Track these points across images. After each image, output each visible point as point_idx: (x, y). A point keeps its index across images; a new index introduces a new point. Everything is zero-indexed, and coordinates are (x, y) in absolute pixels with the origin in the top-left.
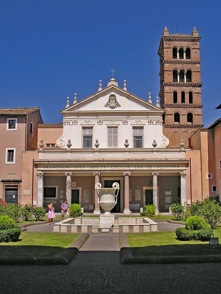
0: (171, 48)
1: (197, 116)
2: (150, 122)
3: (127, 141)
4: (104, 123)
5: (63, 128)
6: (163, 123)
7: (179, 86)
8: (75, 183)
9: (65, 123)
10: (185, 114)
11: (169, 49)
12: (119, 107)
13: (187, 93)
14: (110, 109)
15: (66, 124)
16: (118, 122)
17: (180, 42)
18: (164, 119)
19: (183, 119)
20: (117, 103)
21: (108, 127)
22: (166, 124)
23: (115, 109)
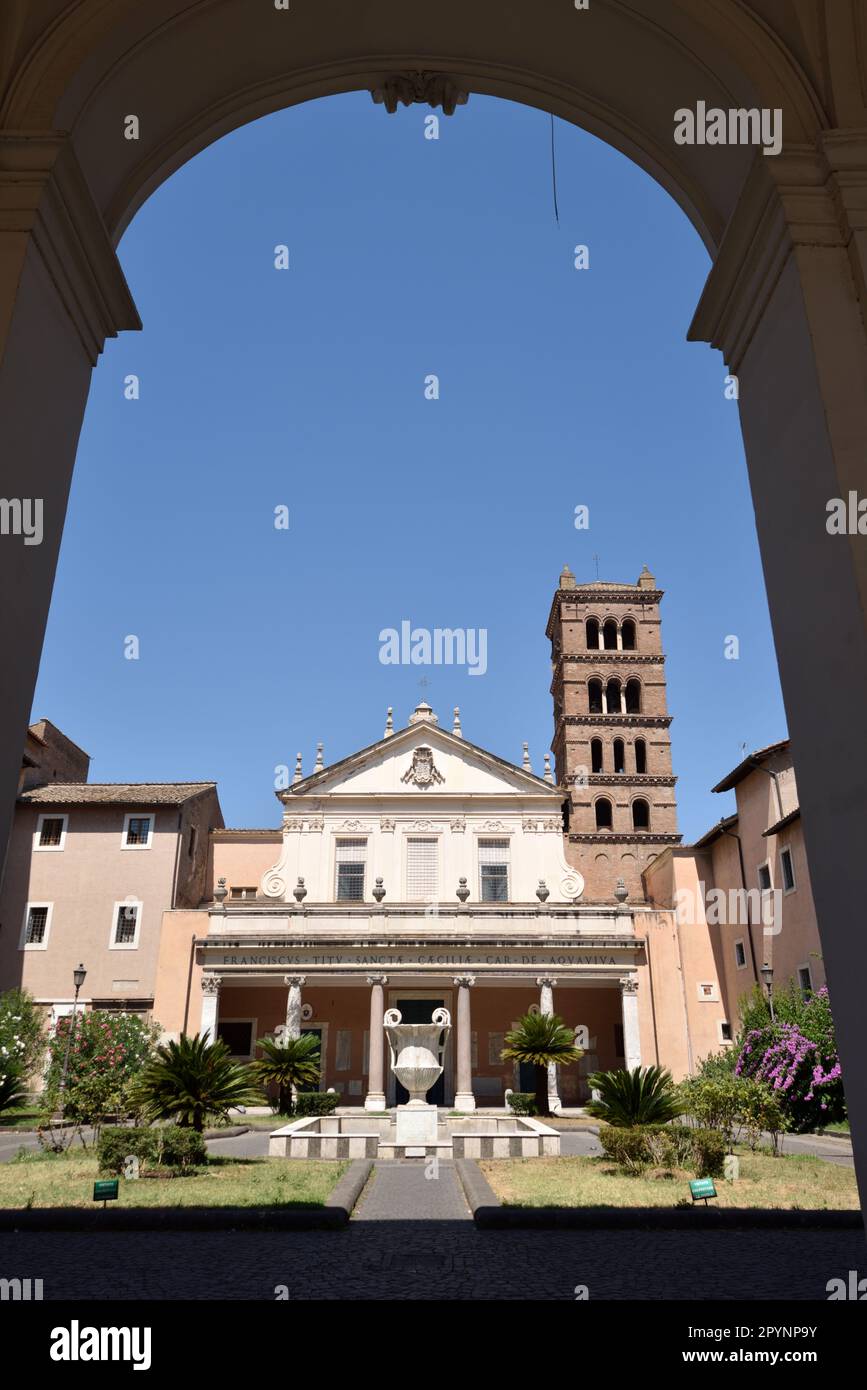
0: (581, 620)
1: (660, 808)
2: (529, 826)
3: (463, 882)
4: (400, 827)
5: (282, 842)
6: (566, 828)
7: (608, 724)
8: (309, 1007)
9: (289, 828)
10: (626, 802)
11: (577, 624)
12: (440, 783)
13: (630, 744)
14: (416, 789)
15: (292, 829)
16: (439, 826)
18: (566, 817)
19: (623, 820)
20: (436, 771)
21: (410, 840)
22: (572, 831)
23: (431, 789)
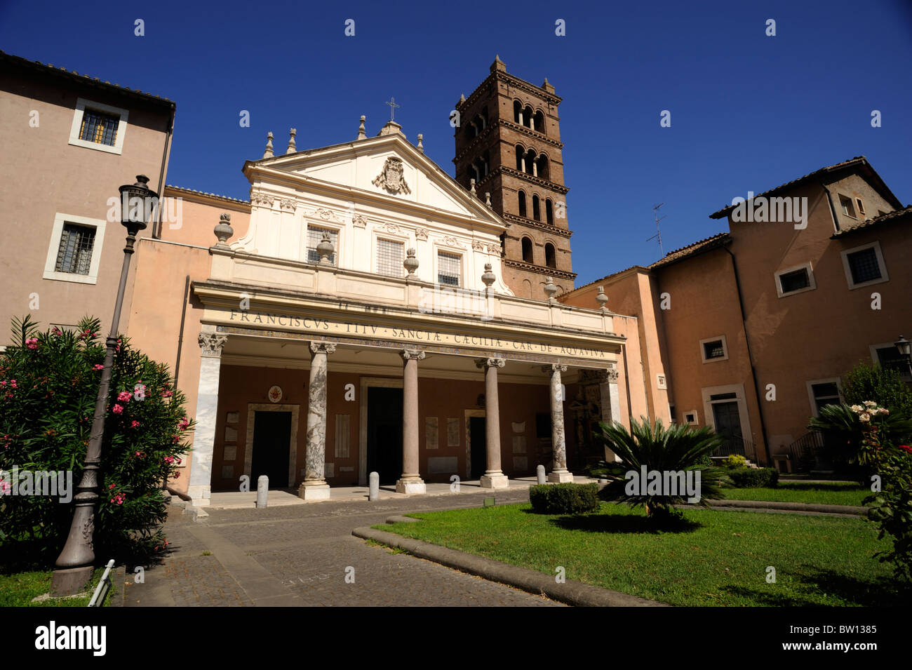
0: (511, 99)
1: (562, 252)
2: (477, 247)
4: (370, 225)
5: (250, 213)
6: (503, 255)
7: (529, 182)
8: (279, 389)
9: (258, 202)
10: (541, 243)
11: (508, 100)
12: (406, 194)
13: (543, 200)
14: (385, 192)
15: (260, 204)
16: (405, 232)
17: (527, 95)
18: (503, 245)
19: (539, 256)
20: (404, 182)
21: (379, 239)
22: (507, 257)
23: (398, 196)
